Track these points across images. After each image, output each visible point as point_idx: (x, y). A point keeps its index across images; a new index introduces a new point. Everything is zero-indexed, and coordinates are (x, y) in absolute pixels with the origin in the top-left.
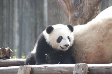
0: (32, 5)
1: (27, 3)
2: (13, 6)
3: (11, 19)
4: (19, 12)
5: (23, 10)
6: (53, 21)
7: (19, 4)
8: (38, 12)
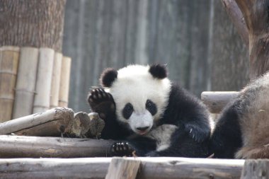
0: (180, 13)
1: (170, 7)
2: (136, 13)
3: (129, 45)
4: (149, 28)
5: (161, 24)
6: (226, 52)
7: (150, 9)
8: (195, 29)
